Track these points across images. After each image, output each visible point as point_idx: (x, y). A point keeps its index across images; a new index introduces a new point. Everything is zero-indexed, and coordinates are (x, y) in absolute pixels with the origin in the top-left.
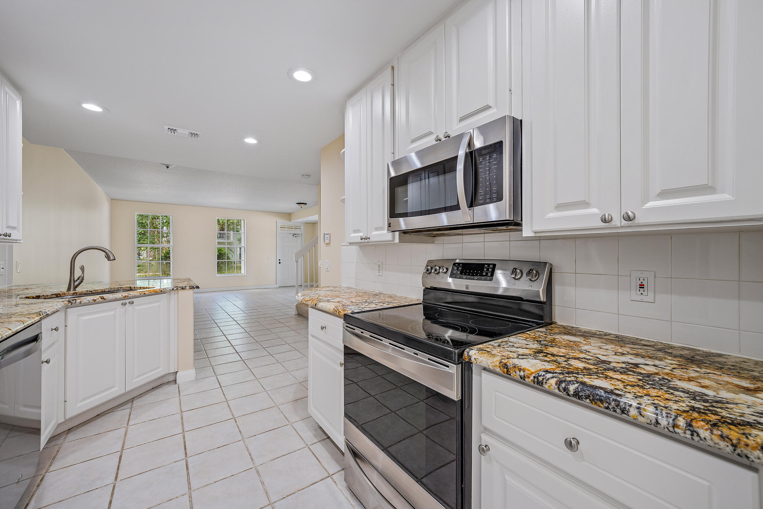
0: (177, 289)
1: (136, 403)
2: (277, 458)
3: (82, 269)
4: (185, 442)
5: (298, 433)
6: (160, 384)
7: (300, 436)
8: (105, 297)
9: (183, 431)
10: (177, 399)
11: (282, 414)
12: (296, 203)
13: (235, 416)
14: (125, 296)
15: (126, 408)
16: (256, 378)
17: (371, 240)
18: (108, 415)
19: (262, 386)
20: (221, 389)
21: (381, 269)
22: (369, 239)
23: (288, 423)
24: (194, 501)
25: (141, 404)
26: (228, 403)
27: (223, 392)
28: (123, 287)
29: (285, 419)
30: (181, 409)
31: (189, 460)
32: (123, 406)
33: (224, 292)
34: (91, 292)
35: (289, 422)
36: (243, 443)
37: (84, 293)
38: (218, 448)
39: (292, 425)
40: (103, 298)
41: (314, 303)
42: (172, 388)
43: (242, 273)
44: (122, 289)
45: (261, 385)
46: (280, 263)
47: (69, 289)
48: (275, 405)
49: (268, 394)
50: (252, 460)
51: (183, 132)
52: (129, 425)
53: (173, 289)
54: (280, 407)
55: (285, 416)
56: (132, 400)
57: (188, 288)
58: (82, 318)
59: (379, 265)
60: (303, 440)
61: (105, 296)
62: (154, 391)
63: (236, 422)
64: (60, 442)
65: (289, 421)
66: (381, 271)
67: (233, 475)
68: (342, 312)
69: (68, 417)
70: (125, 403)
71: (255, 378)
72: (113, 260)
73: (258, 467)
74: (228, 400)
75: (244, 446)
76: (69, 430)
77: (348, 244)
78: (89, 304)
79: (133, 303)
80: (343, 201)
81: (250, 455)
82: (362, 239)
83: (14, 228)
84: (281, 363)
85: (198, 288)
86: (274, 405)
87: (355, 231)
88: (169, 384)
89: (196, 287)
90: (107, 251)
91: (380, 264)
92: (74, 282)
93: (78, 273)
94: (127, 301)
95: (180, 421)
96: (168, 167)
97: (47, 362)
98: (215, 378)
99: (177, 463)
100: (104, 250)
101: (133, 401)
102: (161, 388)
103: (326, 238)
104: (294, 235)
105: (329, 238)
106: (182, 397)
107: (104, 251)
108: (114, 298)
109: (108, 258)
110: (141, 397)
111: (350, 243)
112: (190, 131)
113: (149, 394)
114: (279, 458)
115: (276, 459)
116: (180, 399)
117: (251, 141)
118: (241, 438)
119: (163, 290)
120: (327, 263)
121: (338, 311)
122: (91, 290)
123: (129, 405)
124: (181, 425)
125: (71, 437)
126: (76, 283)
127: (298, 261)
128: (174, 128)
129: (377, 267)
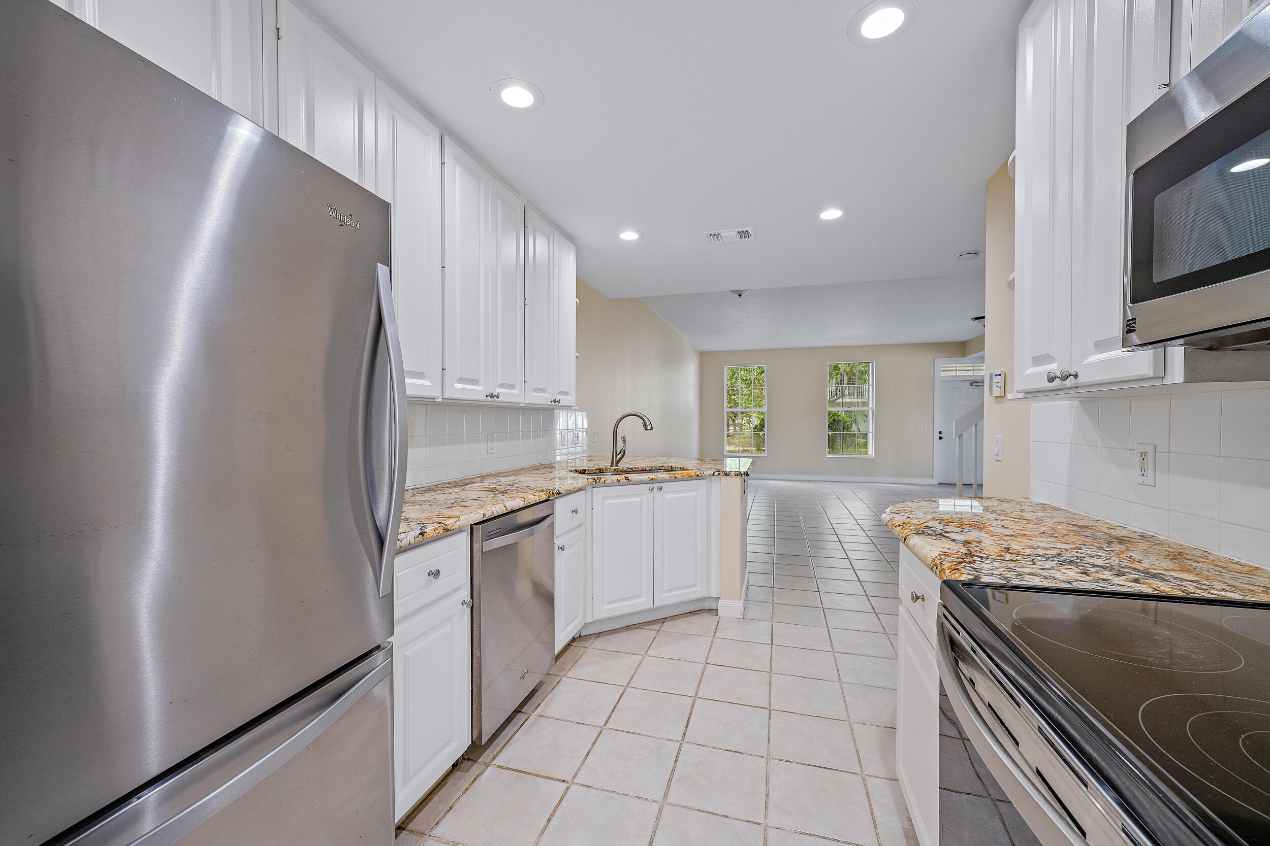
0: (719, 474)
1: (667, 626)
2: (810, 835)
3: (624, 440)
4: (690, 714)
5: (870, 805)
6: (700, 609)
7: (872, 814)
8: (629, 478)
9: (696, 695)
10: (710, 639)
11: (853, 745)
12: (972, 319)
13: (774, 706)
14: (652, 479)
15: (653, 628)
16: (833, 649)
17: (1082, 380)
18: (634, 631)
19: (838, 670)
20: (772, 647)
21: (1150, 465)
22: (1076, 376)
23: (858, 770)
24: (662, 822)
25: (669, 631)
26: (770, 677)
27: (771, 653)
28: (665, 465)
29: (856, 759)
30: (707, 659)
31: (685, 747)
32: (652, 625)
33: (837, 484)
34: (632, 469)
35: (862, 770)
36: (764, 764)
37: (625, 470)
38: (727, 750)
39: (864, 780)
40: (627, 479)
41: (904, 535)
42: (710, 620)
43: (869, 454)
44: (663, 468)
45: (837, 666)
46: (941, 438)
47: (612, 465)
48: (847, 717)
49: (842, 688)
50: (766, 808)
51: (729, 234)
52: (647, 654)
53: (714, 474)
54: (856, 727)
55: (857, 751)
56: (663, 620)
57: (733, 473)
58: (608, 502)
59: (1143, 456)
60: (876, 828)
61: (630, 476)
62: (690, 616)
63: (770, 717)
64: (587, 644)
65: (861, 767)
66: (1150, 473)
67: (727, 817)
68: (947, 572)
69: (595, 619)
70: (655, 622)
71: (830, 649)
72: (651, 429)
73: (770, 830)
74: (773, 671)
75: (764, 772)
76: (599, 634)
77: (1021, 395)
78: (613, 484)
79: (661, 489)
80: (1011, 285)
81: (767, 795)
82: (1051, 380)
83: (566, 393)
84: (890, 636)
85: (746, 476)
86: (845, 717)
87: (1038, 360)
88: (709, 613)
89: (744, 474)
90: (644, 418)
91: (1149, 450)
92: (617, 456)
93: (620, 445)
94: (655, 486)
95: (699, 677)
96: (740, 295)
97: (562, 548)
98: (769, 624)
99: (670, 742)
100: (642, 416)
101: (664, 622)
102: (698, 615)
103: (994, 385)
104: (973, 384)
105: (1002, 385)
106: (716, 640)
107: (642, 418)
108: (639, 480)
109: (645, 426)
110: (674, 619)
111: (1025, 393)
112: (737, 230)
113: (682, 619)
114: (813, 838)
115: (807, 837)
116: (712, 642)
117: (831, 214)
118: (765, 755)
119: (700, 475)
120: (997, 441)
121: (939, 568)
122: (632, 467)
123: (657, 627)
124: (697, 684)
125: (598, 643)
126: (618, 457)
127: (962, 434)
128: (717, 232)
129: (1137, 460)
